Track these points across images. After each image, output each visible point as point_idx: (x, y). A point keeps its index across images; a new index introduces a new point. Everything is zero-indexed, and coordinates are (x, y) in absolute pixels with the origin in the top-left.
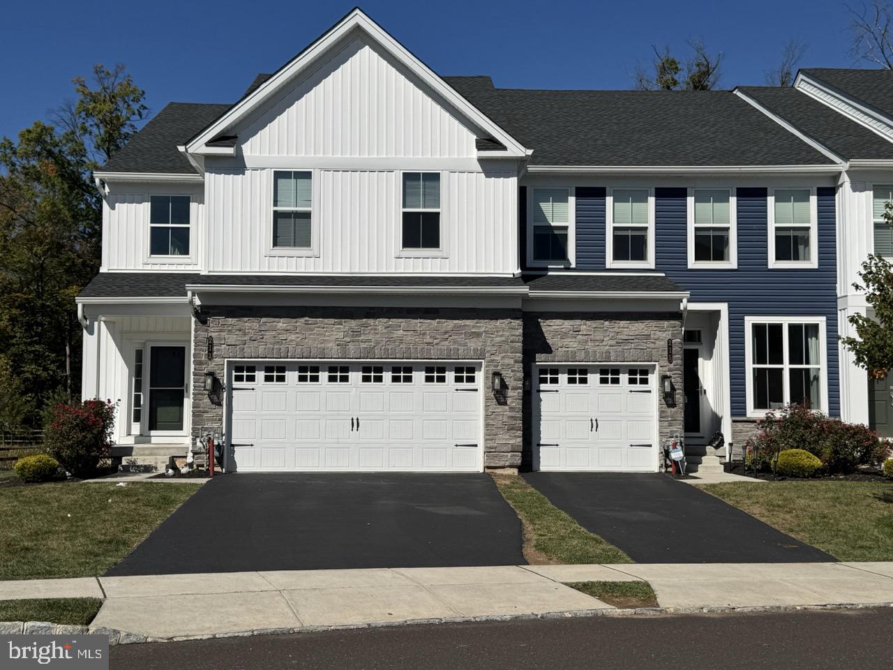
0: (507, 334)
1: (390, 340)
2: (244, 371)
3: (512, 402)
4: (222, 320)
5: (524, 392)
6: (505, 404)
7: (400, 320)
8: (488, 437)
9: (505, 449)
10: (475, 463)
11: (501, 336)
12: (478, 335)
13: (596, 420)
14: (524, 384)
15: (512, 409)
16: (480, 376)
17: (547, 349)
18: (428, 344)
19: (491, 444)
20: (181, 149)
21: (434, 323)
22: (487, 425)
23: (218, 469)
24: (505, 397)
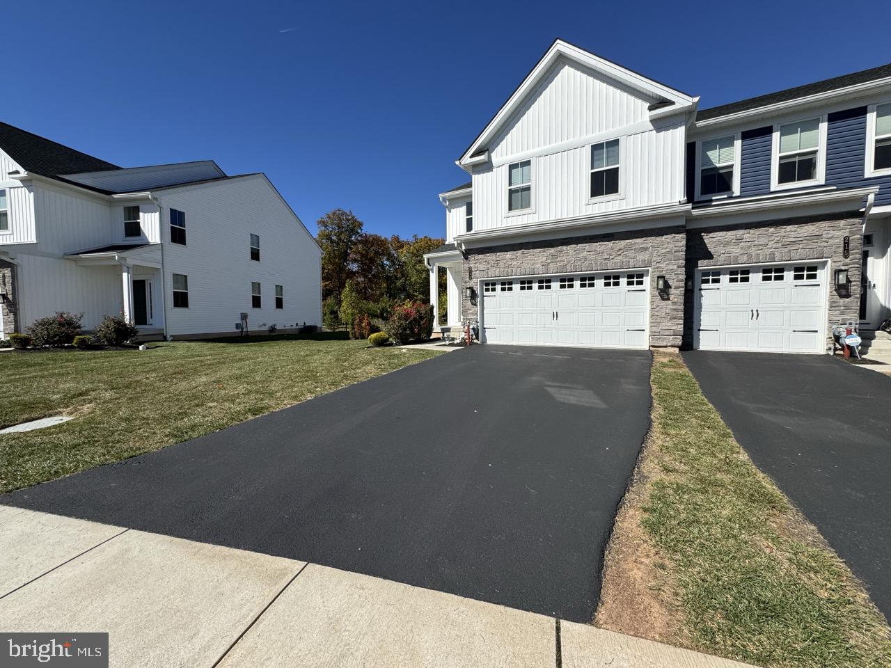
0: (671, 246)
1: (578, 259)
2: (490, 285)
3: (675, 298)
4: (477, 257)
5: (686, 290)
6: (668, 299)
7: (584, 245)
8: (653, 324)
9: (667, 333)
10: (642, 343)
11: (666, 248)
12: (646, 249)
13: (757, 311)
14: (686, 284)
15: (674, 303)
16: (647, 280)
17: (709, 256)
18: (606, 259)
19: (655, 329)
20: (457, 163)
21: (610, 244)
22: (652, 316)
23: (476, 341)
24: (668, 295)
